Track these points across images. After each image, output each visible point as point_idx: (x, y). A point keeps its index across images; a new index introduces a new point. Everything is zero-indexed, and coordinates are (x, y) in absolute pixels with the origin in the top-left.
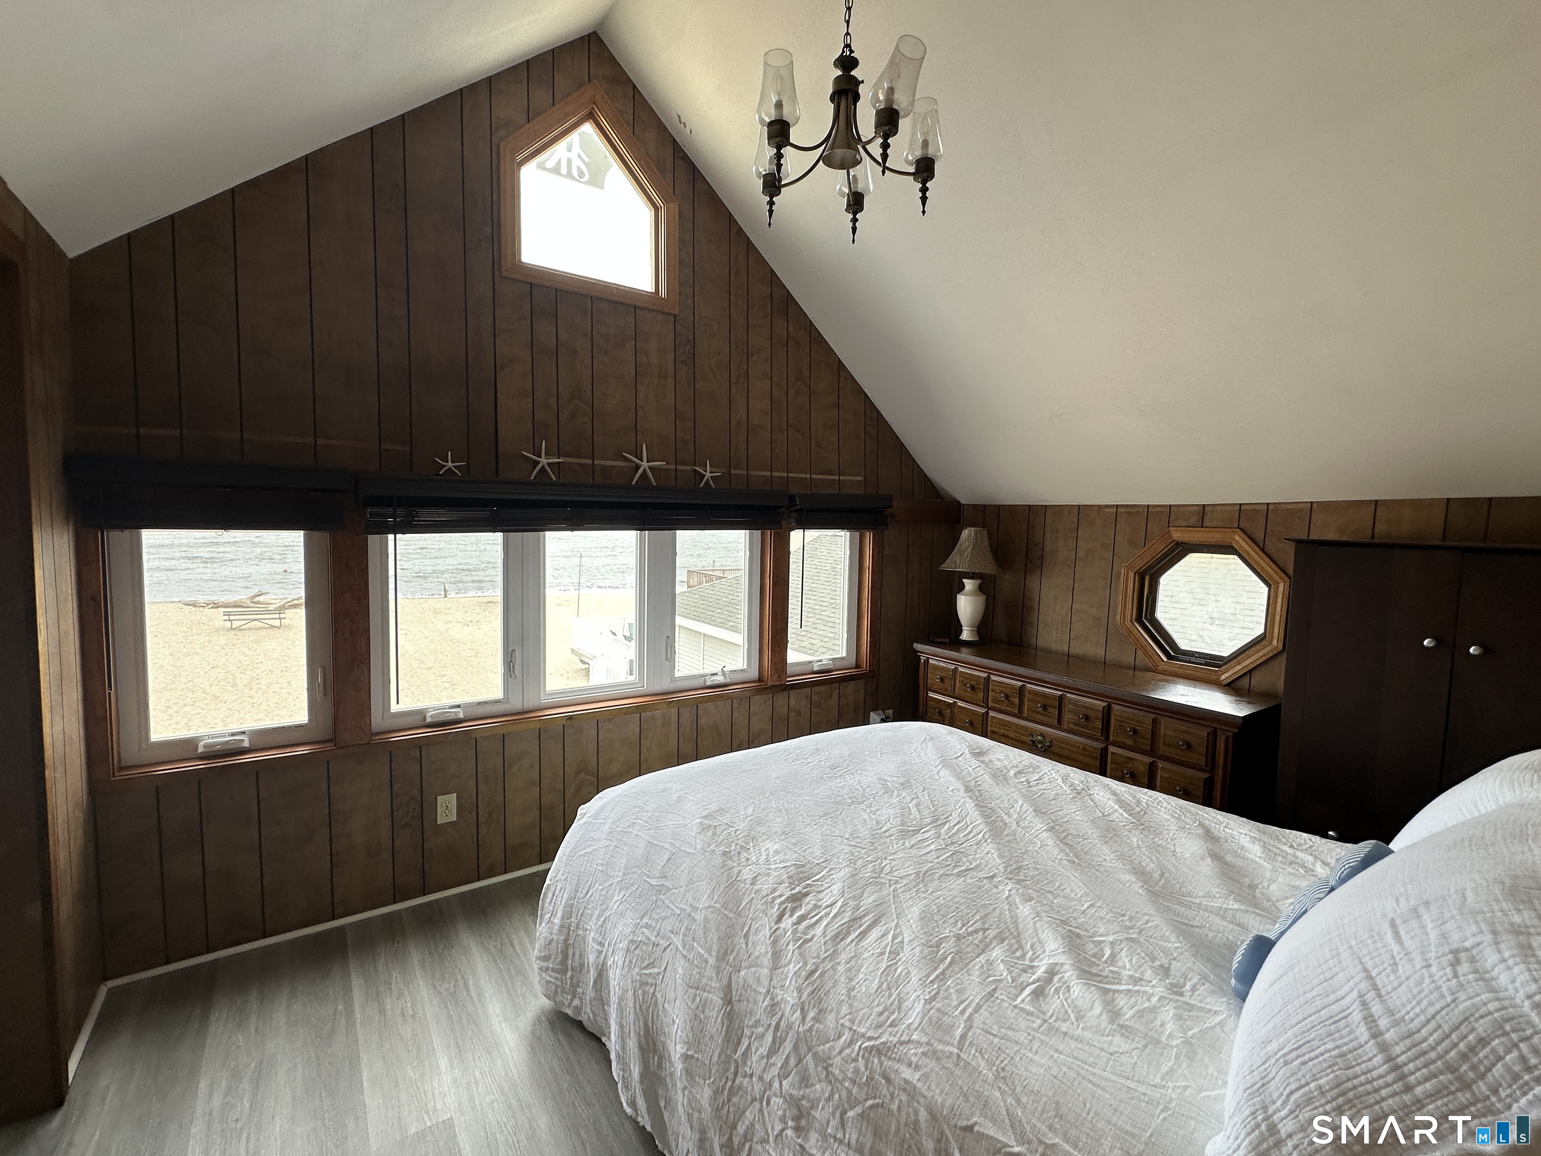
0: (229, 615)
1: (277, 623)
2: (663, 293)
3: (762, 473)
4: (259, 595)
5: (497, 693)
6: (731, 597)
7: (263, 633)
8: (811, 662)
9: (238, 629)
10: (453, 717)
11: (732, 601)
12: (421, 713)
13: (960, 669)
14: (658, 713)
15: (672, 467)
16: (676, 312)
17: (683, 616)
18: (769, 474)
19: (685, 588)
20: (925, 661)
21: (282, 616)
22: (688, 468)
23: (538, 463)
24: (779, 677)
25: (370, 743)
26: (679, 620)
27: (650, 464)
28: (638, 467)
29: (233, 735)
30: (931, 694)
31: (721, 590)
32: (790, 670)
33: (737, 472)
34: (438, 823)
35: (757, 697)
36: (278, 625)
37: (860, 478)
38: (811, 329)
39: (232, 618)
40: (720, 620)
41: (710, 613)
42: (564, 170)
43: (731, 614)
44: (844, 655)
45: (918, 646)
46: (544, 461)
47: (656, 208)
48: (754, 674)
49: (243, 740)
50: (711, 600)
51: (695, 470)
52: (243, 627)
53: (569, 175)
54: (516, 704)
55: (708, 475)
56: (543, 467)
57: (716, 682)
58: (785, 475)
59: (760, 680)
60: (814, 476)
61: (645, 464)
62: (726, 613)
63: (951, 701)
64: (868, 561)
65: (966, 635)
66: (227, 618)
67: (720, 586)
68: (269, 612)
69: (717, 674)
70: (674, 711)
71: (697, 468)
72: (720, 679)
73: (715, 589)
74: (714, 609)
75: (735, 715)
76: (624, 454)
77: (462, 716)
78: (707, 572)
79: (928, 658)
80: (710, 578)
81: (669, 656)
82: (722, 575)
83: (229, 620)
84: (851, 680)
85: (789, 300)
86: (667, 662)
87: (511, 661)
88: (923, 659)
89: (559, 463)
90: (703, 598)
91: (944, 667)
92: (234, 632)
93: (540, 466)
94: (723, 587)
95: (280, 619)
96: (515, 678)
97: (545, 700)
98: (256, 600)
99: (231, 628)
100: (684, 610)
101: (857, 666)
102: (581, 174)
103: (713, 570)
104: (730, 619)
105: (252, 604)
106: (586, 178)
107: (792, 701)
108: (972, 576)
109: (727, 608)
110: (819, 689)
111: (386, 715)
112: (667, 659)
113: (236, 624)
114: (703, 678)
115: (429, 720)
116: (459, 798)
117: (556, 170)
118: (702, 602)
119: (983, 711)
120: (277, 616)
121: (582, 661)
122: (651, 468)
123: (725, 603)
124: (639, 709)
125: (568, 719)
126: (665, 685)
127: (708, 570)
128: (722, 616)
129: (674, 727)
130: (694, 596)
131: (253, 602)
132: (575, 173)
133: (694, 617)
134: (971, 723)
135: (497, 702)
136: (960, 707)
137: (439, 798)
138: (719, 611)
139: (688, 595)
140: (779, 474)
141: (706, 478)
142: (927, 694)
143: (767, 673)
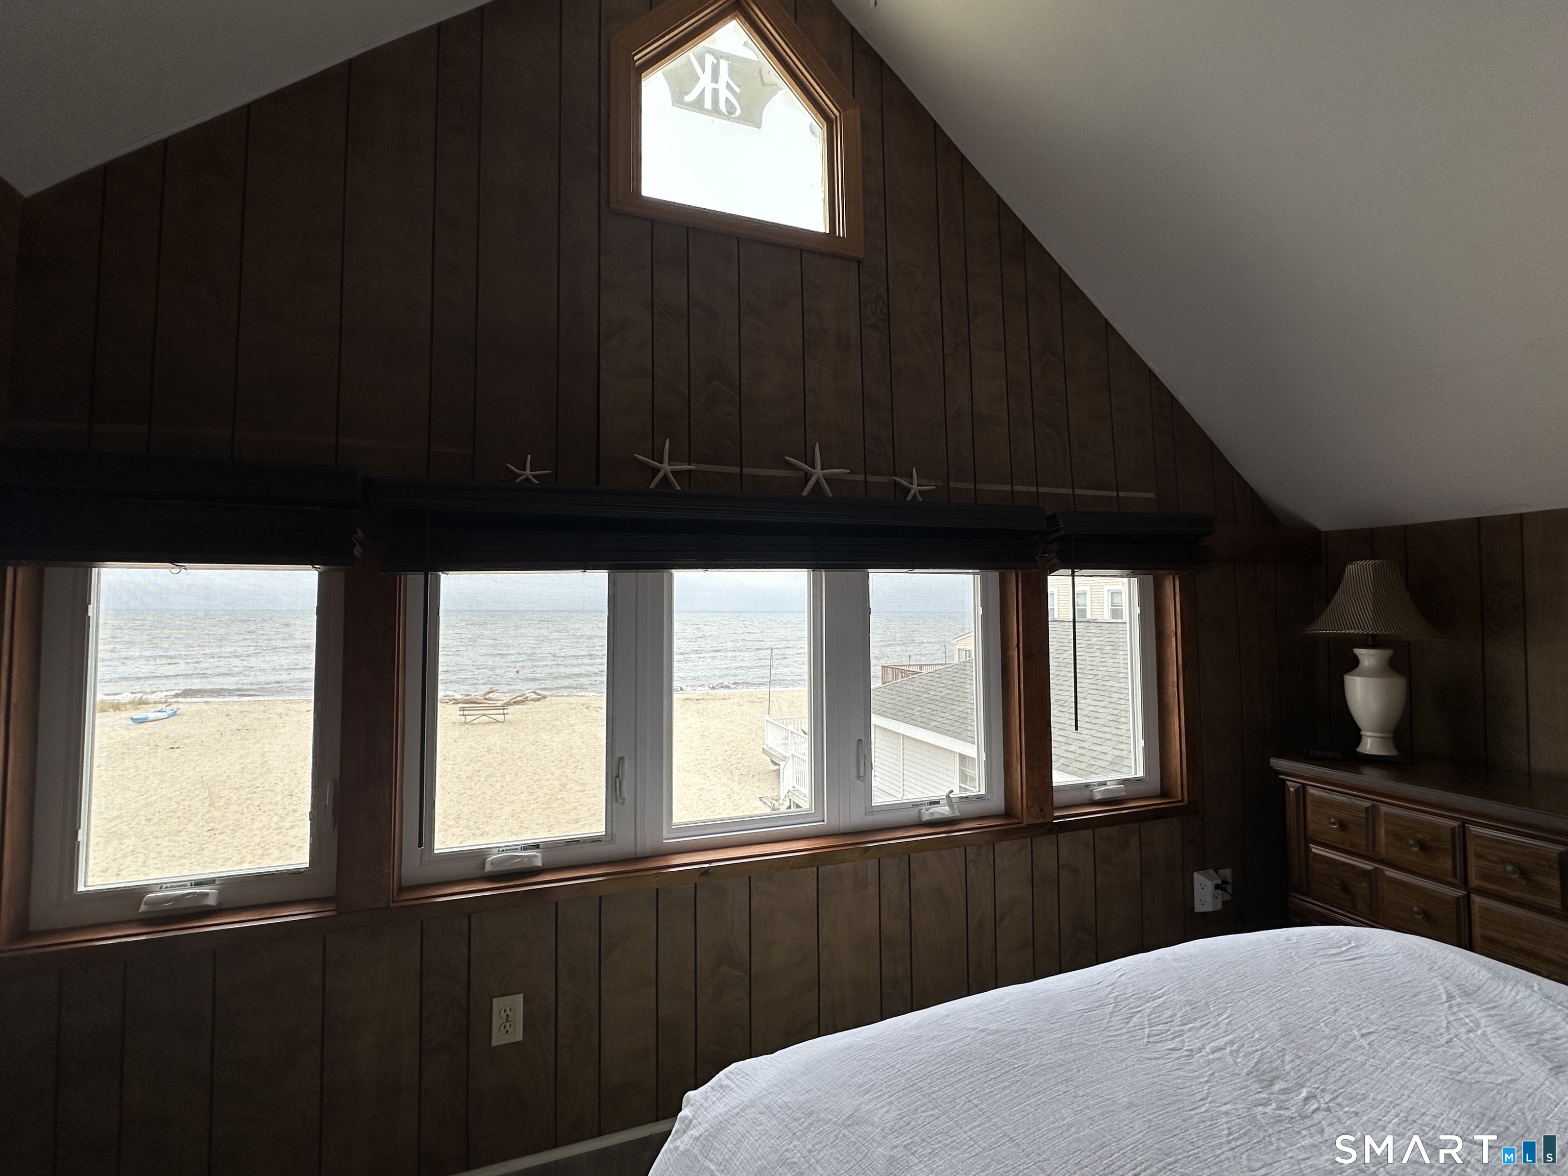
0: (463, 710)
1: (501, 718)
2: (841, 232)
3: (998, 487)
4: (490, 692)
5: (596, 827)
6: (933, 693)
7: (487, 727)
8: (1087, 786)
9: (471, 723)
10: (526, 865)
11: (934, 698)
12: (479, 855)
13: (1384, 809)
14: (846, 867)
15: (860, 478)
16: (861, 255)
17: (879, 714)
18: (1009, 488)
19: (880, 684)
20: (1297, 790)
21: (506, 711)
22: (884, 479)
23: (659, 470)
24: (1041, 810)
25: (388, 907)
26: (875, 719)
27: (826, 471)
28: (807, 477)
29: (199, 883)
30: (1316, 850)
31: (920, 685)
32: (1058, 799)
33: (959, 485)
34: (494, 1043)
35: (1006, 844)
36: (502, 720)
37: (1151, 495)
38: (1060, 277)
39: (466, 713)
40: (922, 719)
41: (909, 711)
42: (708, 105)
43: (934, 713)
44: (1140, 774)
45: (1279, 764)
46: (666, 467)
47: (829, 121)
48: (998, 803)
49: (206, 894)
50: (909, 696)
51: (895, 481)
52: (475, 721)
53: (716, 111)
54: (625, 845)
55: (915, 488)
56: (665, 477)
57: (936, 816)
58: (1033, 489)
59: (1008, 813)
60: (1078, 491)
61: (818, 472)
62: (928, 711)
63: (1368, 866)
64: (1173, 623)
65: (1370, 745)
66: (462, 713)
67: (920, 681)
68: (496, 708)
69: (938, 803)
70: (872, 864)
71: (898, 479)
72: (943, 811)
73: (913, 684)
74: (914, 707)
75: (972, 872)
76: (787, 458)
77: (540, 864)
78: (903, 668)
79: (1304, 785)
80: (905, 673)
81: (862, 770)
82: (918, 671)
83: (463, 715)
84: (1159, 818)
85: (1025, 235)
86: (859, 781)
87: (618, 776)
88: (1292, 787)
89: (690, 471)
90: (900, 694)
91: (1344, 804)
92: (466, 726)
93: (661, 475)
94: (923, 681)
95: (504, 714)
96: (623, 803)
97: (669, 840)
98: (487, 697)
99: (465, 723)
100: (880, 708)
101: (1164, 793)
102: (731, 109)
103: (909, 665)
104: (933, 717)
105: (484, 701)
106: (738, 112)
107: (1064, 852)
108: (1372, 642)
109: (929, 706)
110: (1105, 831)
111: (426, 858)
112: (859, 777)
113: (469, 718)
114: (916, 810)
115: (488, 868)
116: (526, 1001)
117: (698, 105)
118: (900, 699)
119: (1460, 893)
120: (501, 711)
121: (773, 762)
122: (829, 480)
123: (927, 700)
124: (814, 860)
125: (702, 874)
126: (855, 818)
127: (904, 666)
128: (923, 715)
129: (873, 890)
130: (891, 692)
131: (485, 699)
132: (723, 107)
133: (890, 716)
134: (1427, 915)
135: (595, 840)
136: (1392, 880)
137: (495, 1000)
138: (919, 709)
139: (883, 690)
140: (1024, 489)
141: (912, 492)
142: (1308, 849)
143: (1020, 805)
